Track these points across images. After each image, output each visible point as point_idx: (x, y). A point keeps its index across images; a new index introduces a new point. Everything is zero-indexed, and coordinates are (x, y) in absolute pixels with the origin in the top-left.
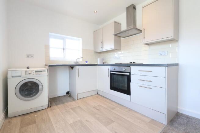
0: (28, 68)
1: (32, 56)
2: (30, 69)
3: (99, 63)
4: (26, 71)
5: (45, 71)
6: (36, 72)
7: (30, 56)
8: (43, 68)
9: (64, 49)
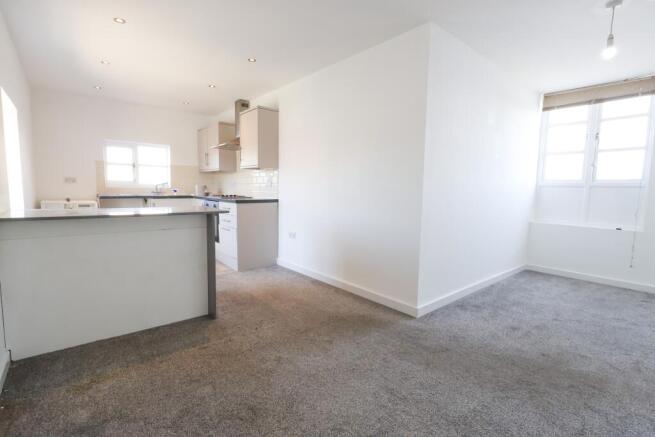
0: (68, 200)
1: (74, 181)
2: (71, 202)
3: (197, 195)
4: (65, 205)
5: (93, 205)
6: (80, 206)
7: (70, 180)
8: (93, 200)
9: (134, 166)
